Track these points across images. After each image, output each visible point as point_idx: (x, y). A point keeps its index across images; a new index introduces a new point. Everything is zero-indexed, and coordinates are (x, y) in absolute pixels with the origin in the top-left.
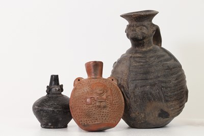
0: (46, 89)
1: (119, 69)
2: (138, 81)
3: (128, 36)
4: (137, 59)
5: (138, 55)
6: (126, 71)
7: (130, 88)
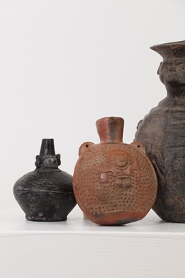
0: (35, 160)
1: (148, 130)
2: (178, 149)
3: (162, 79)
4: (177, 115)
5: (178, 108)
6: (160, 133)
7: (166, 159)
